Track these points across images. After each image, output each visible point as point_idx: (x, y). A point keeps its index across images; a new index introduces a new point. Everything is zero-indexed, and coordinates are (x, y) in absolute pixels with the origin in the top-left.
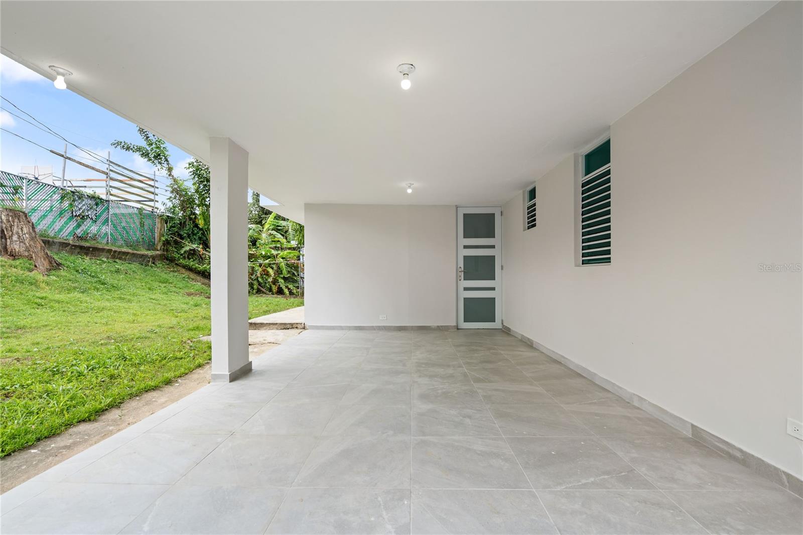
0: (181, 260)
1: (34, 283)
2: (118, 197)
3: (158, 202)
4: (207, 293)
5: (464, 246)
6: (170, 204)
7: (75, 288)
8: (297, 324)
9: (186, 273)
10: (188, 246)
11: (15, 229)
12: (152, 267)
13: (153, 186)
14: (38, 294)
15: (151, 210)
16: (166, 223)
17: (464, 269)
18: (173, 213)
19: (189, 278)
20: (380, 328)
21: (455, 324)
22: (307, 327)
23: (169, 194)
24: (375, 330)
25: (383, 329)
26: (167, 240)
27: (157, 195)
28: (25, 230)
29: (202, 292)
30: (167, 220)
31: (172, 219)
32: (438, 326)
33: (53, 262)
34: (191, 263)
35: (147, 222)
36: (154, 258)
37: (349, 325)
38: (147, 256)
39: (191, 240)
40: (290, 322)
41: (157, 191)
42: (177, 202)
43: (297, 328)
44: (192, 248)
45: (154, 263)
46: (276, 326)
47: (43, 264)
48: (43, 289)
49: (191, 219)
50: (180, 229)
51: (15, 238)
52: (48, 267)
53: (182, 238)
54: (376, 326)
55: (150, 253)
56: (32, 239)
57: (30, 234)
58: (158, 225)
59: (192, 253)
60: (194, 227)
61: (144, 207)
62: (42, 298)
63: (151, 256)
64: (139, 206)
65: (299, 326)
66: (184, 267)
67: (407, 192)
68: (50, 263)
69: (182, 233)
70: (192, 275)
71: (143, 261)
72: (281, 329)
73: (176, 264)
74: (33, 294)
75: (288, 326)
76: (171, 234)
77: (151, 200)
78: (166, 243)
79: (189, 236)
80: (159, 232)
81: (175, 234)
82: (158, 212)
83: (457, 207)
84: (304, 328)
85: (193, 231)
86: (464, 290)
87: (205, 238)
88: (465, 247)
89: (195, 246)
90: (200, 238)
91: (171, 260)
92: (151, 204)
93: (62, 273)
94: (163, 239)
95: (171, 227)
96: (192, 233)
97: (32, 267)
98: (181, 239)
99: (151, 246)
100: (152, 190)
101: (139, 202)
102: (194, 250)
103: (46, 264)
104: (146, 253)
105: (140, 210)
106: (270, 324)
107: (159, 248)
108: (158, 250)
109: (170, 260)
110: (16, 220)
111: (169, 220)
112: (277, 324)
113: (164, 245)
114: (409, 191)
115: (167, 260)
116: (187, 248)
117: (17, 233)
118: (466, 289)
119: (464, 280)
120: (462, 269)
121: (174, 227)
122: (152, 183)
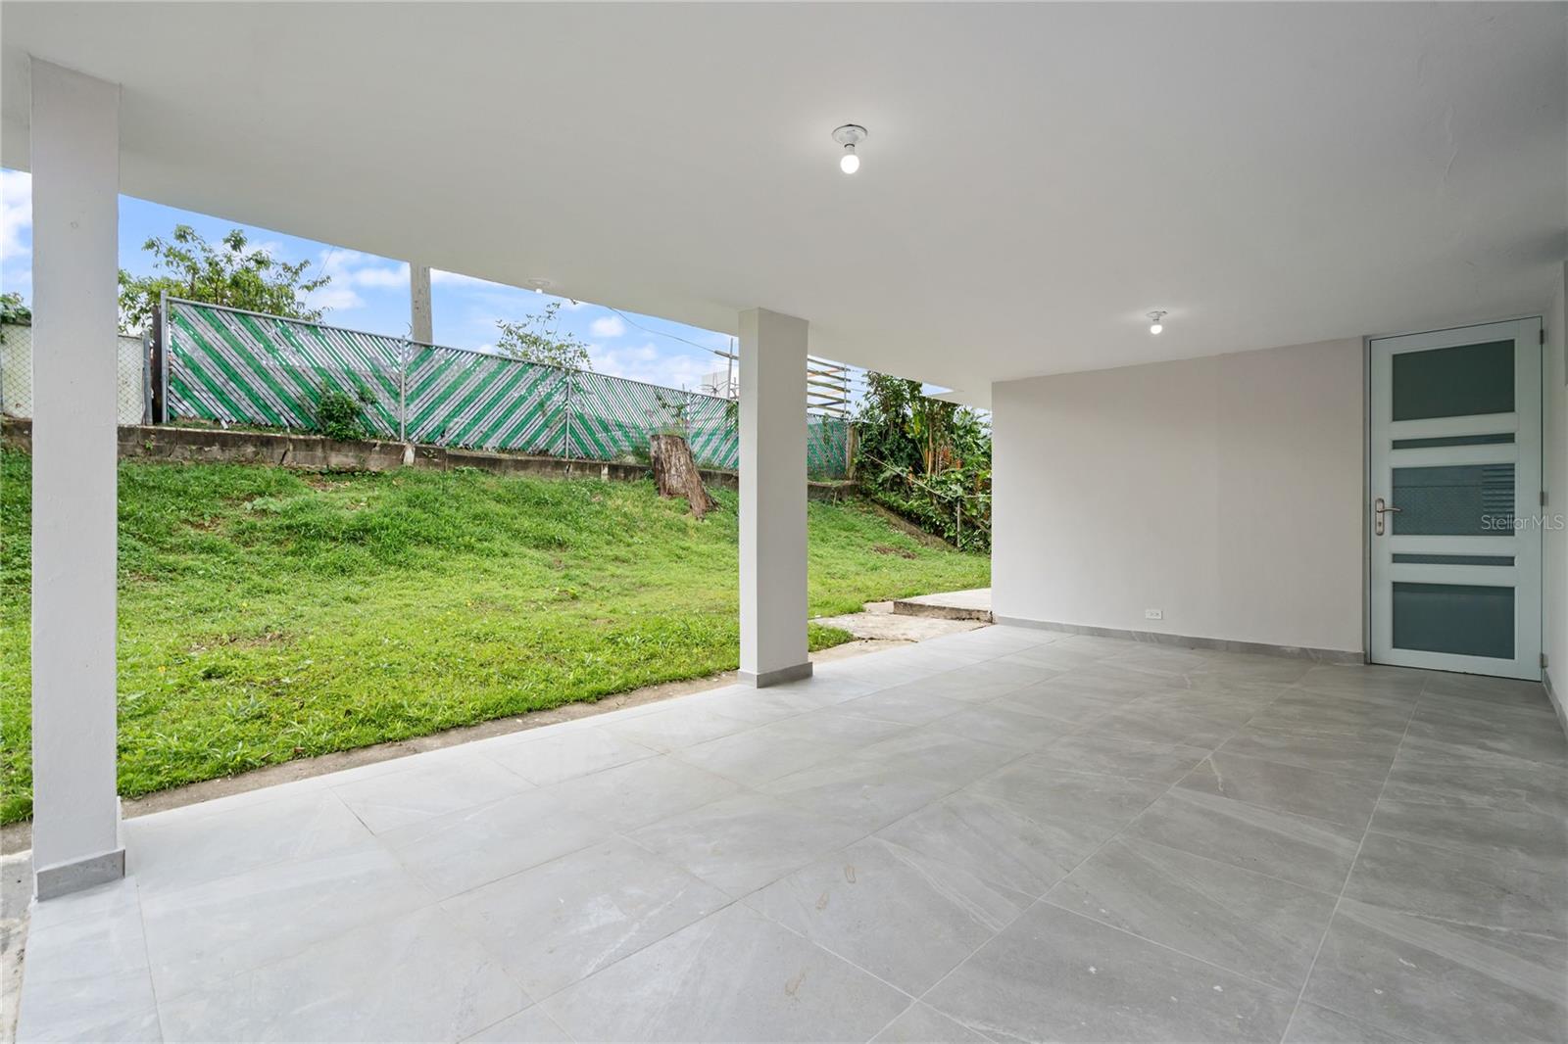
0: (879, 494)
1: (683, 530)
2: (831, 398)
3: (849, 402)
4: (909, 549)
5: (1394, 442)
6: (866, 405)
7: (725, 536)
8: (979, 611)
9: (887, 515)
10: (891, 470)
11: (673, 460)
12: (837, 505)
13: (843, 379)
14: (682, 543)
15: (839, 416)
16: (861, 436)
17: (1394, 505)
18: (872, 418)
19: (888, 523)
20: (1144, 637)
21: (1359, 650)
22: (996, 620)
23: (866, 388)
24: (1133, 639)
25: (1152, 641)
26: (860, 462)
27: (849, 391)
28: (682, 461)
29: (900, 548)
30: (861, 429)
31: (868, 427)
32: (1303, 650)
33: (709, 501)
34: (893, 498)
35: (835, 437)
36: (840, 491)
37: (1075, 624)
38: (829, 488)
39: (896, 461)
40: (966, 608)
41: (849, 386)
42: (876, 399)
43: (978, 619)
44: (894, 473)
45: (840, 500)
46: (944, 613)
47: (698, 503)
48: (691, 537)
49: (896, 425)
50: (879, 442)
51: (673, 472)
52: (704, 508)
53: (882, 457)
54: (1135, 632)
55: (836, 484)
56: (689, 471)
57: (686, 464)
58: (850, 439)
59: (897, 482)
60: (900, 438)
61: (830, 413)
62: (684, 549)
63: (835, 488)
64: (822, 412)
65: (982, 616)
66: (883, 504)
67: (1150, 332)
68: (707, 502)
69: (883, 449)
70: (894, 519)
71: (825, 496)
72: (952, 619)
73: (872, 500)
74: (677, 542)
75: (964, 615)
76: (866, 452)
77: (841, 401)
78: (861, 466)
79: (892, 454)
80: (852, 449)
81: (872, 452)
82: (850, 418)
83: (1368, 342)
84: (991, 621)
85: (899, 444)
86: (1394, 562)
87: (918, 456)
88: (1398, 445)
89: (898, 470)
90: (910, 456)
91: (867, 494)
92: (840, 407)
93: (718, 515)
94: (856, 461)
95: (867, 440)
96: (897, 447)
97: (688, 508)
98: (880, 459)
99: (840, 473)
100: (841, 384)
101: (823, 406)
102: (898, 476)
103: (702, 503)
104: (830, 484)
105: (826, 417)
106: (934, 607)
107: (851, 476)
108: (848, 479)
109: (864, 494)
110: (674, 449)
111: (864, 429)
112: (945, 608)
113: (857, 469)
114: (1156, 329)
115: (861, 493)
116: (887, 474)
117: (675, 465)
118: (1398, 558)
119: (1395, 532)
120: (1388, 504)
121: (871, 440)
122: (841, 374)
